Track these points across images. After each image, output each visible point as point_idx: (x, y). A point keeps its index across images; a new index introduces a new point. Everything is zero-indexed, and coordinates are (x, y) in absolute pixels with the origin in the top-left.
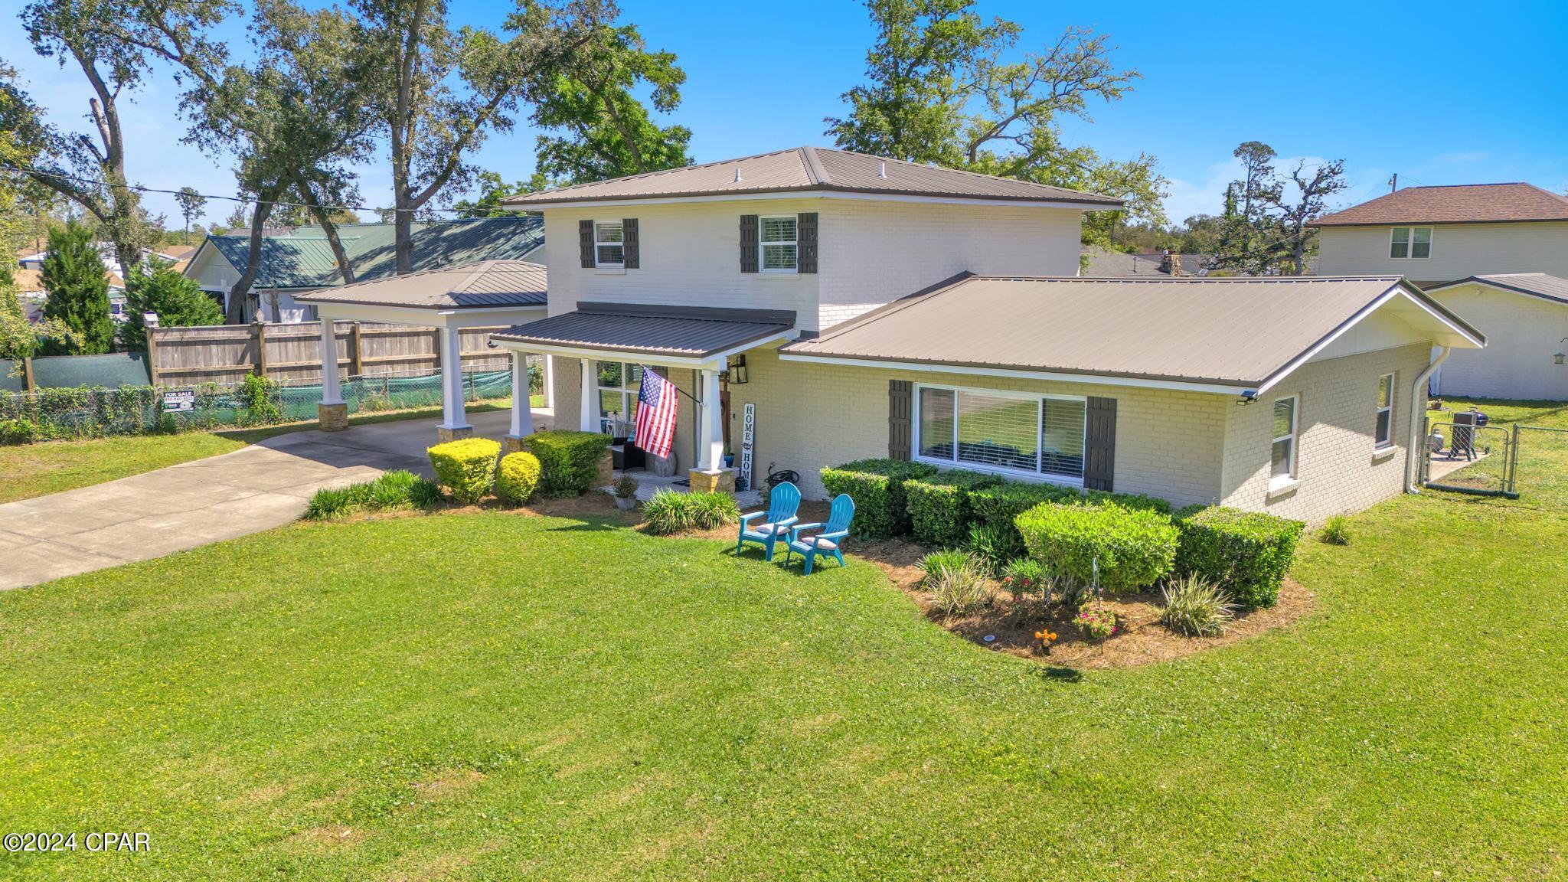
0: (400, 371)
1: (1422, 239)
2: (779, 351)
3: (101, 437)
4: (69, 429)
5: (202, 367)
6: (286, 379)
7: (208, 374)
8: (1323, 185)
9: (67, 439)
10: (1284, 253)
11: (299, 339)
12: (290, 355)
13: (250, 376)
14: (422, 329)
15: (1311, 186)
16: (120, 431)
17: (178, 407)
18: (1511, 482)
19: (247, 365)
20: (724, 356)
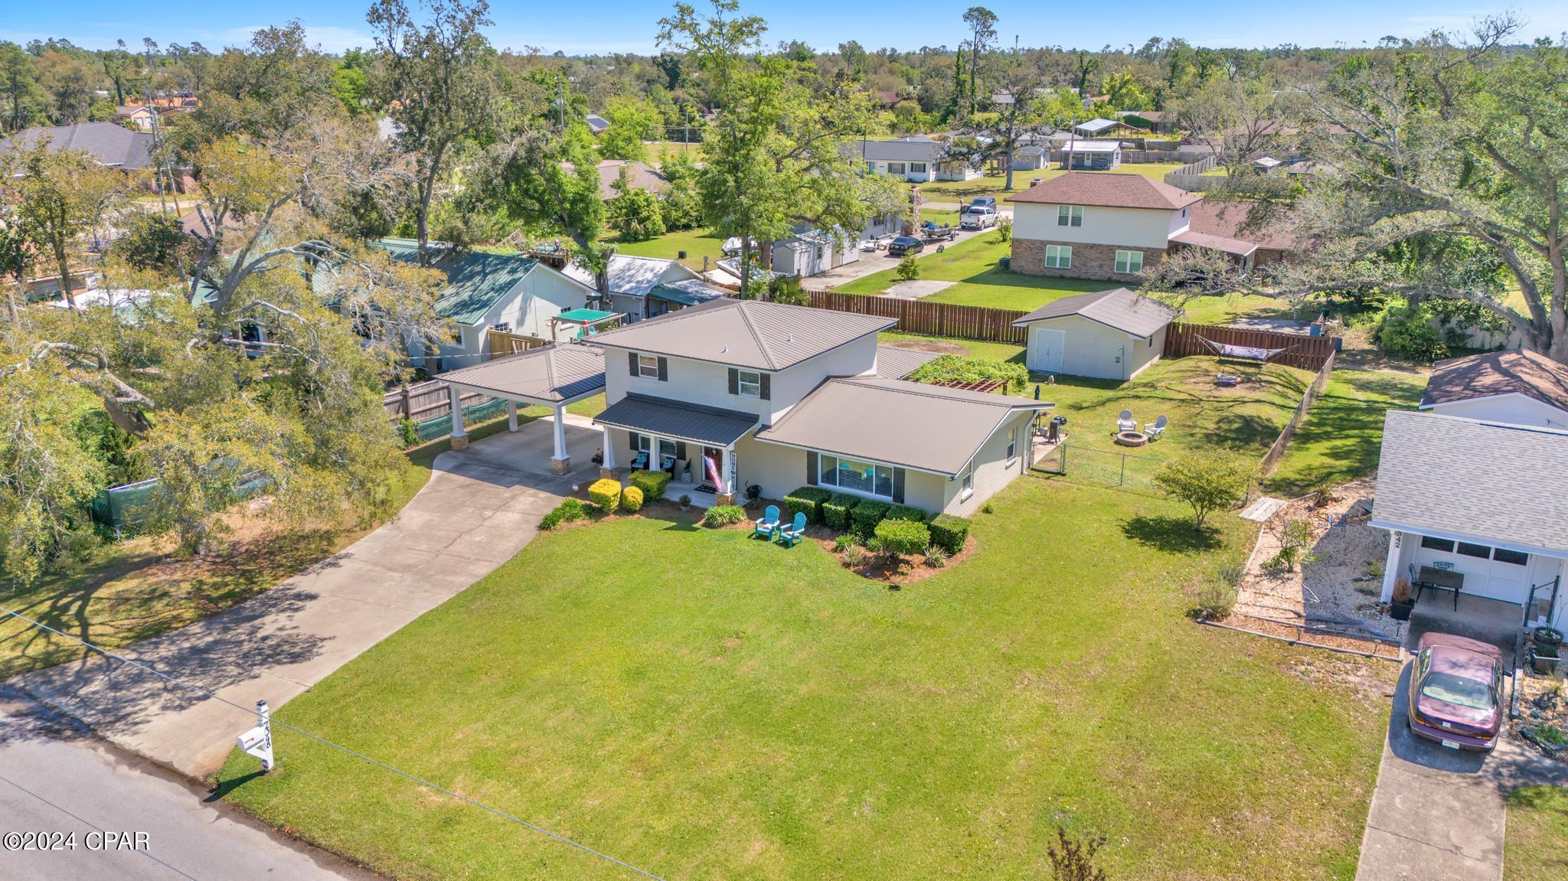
1: (1077, 214)
2: (754, 438)
6: (420, 419)
10: (999, 150)
13: (403, 421)
19: (401, 415)
20: (732, 444)
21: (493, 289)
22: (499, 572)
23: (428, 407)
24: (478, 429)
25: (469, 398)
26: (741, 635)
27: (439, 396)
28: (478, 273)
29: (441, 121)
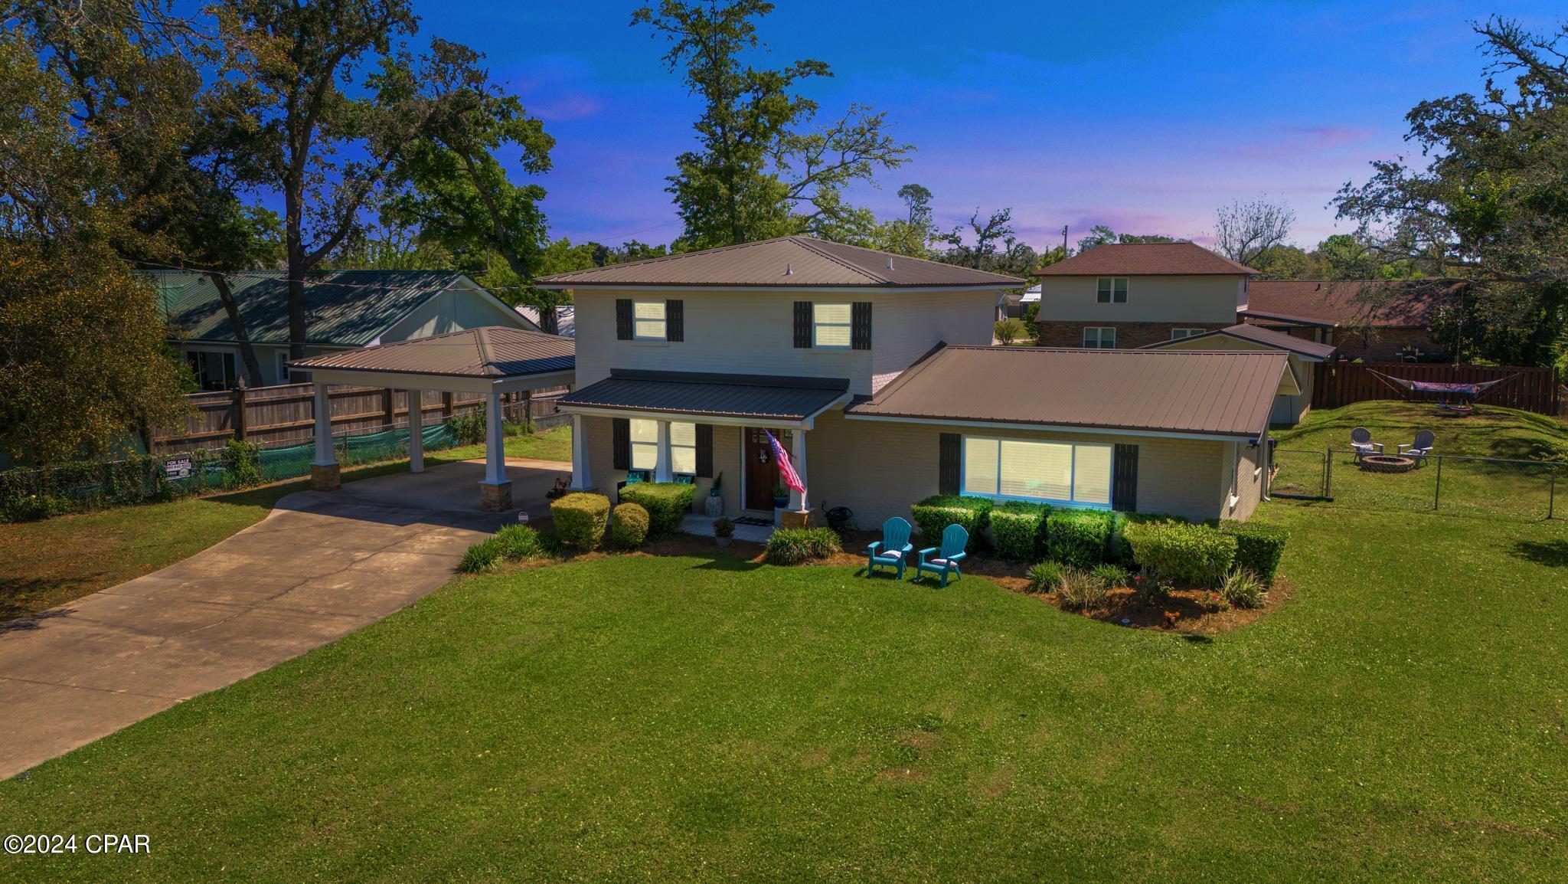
0: (356, 429)
1: (1121, 286)
2: (846, 411)
3: (108, 508)
4: (83, 504)
5: (191, 434)
6: (263, 442)
7: (196, 441)
8: (994, 230)
9: (79, 512)
11: (272, 403)
12: (265, 418)
13: (232, 441)
14: (372, 389)
15: (986, 231)
16: (124, 501)
17: (178, 474)
18: (1327, 490)
19: (229, 431)
20: (811, 419)
21: (394, 306)
22: (375, 632)
23: (278, 425)
24: (360, 470)
25: (348, 422)
26: (934, 723)
27: (297, 410)
28: (376, 291)
29: (326, 26)
